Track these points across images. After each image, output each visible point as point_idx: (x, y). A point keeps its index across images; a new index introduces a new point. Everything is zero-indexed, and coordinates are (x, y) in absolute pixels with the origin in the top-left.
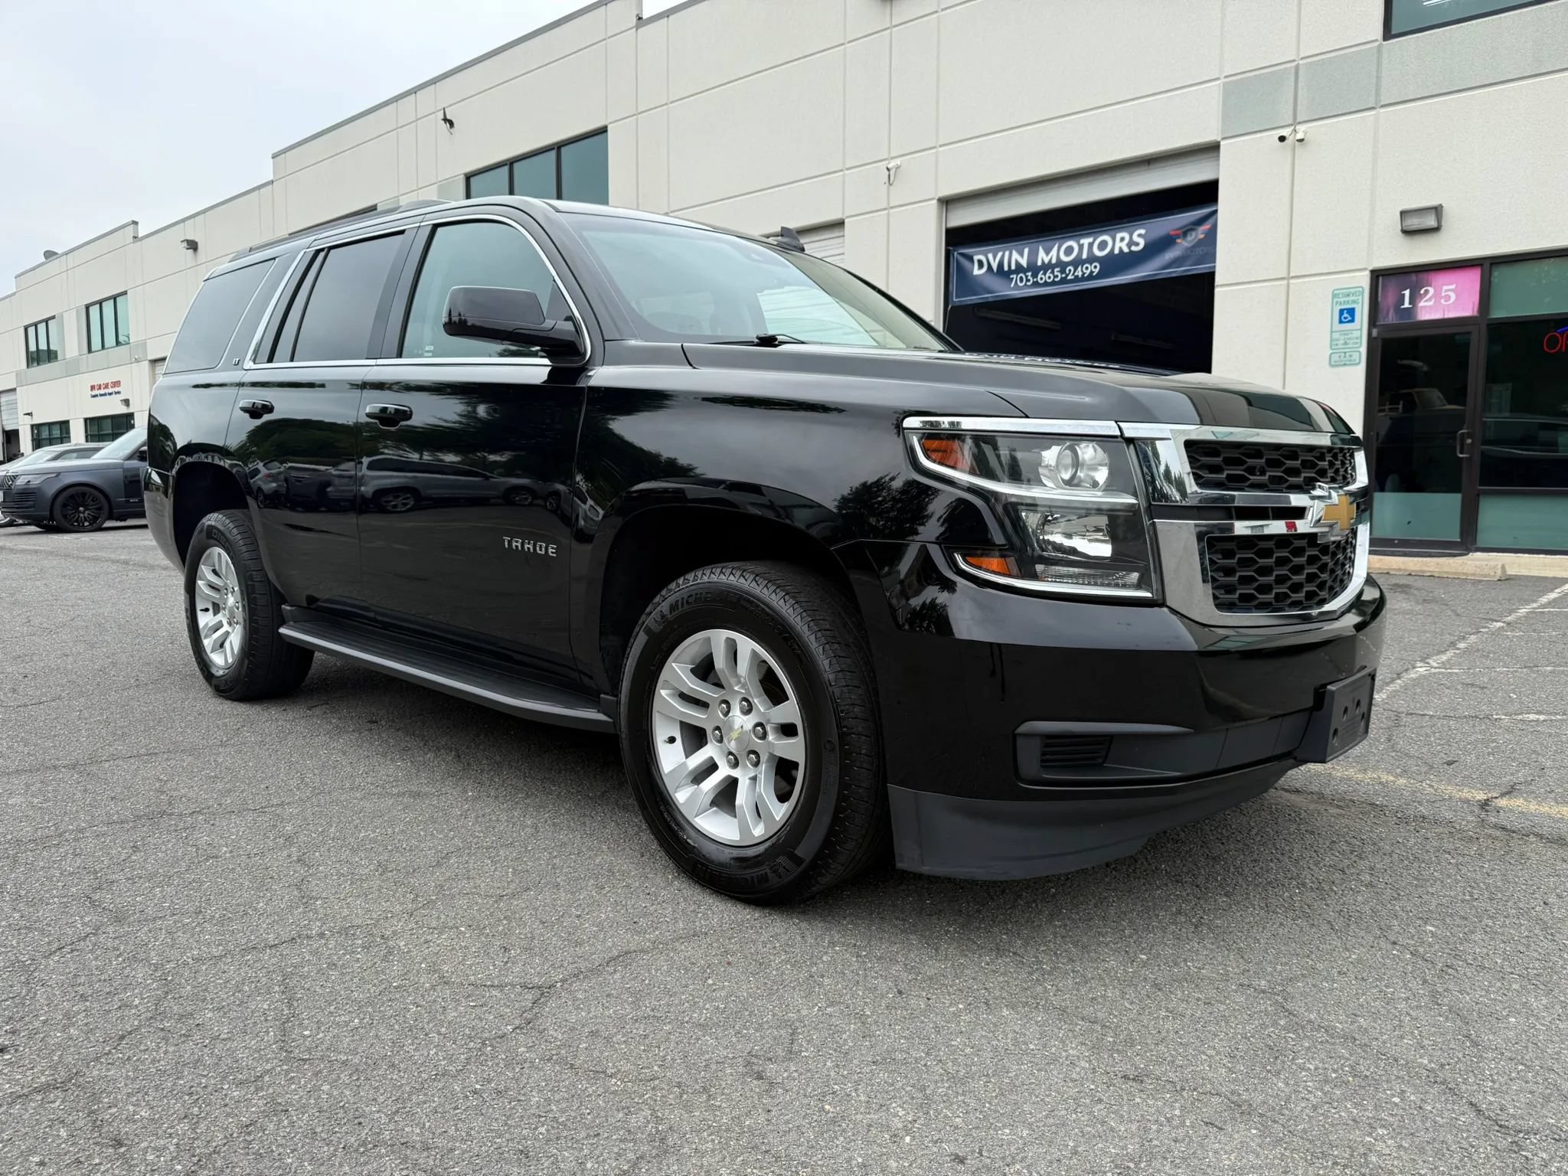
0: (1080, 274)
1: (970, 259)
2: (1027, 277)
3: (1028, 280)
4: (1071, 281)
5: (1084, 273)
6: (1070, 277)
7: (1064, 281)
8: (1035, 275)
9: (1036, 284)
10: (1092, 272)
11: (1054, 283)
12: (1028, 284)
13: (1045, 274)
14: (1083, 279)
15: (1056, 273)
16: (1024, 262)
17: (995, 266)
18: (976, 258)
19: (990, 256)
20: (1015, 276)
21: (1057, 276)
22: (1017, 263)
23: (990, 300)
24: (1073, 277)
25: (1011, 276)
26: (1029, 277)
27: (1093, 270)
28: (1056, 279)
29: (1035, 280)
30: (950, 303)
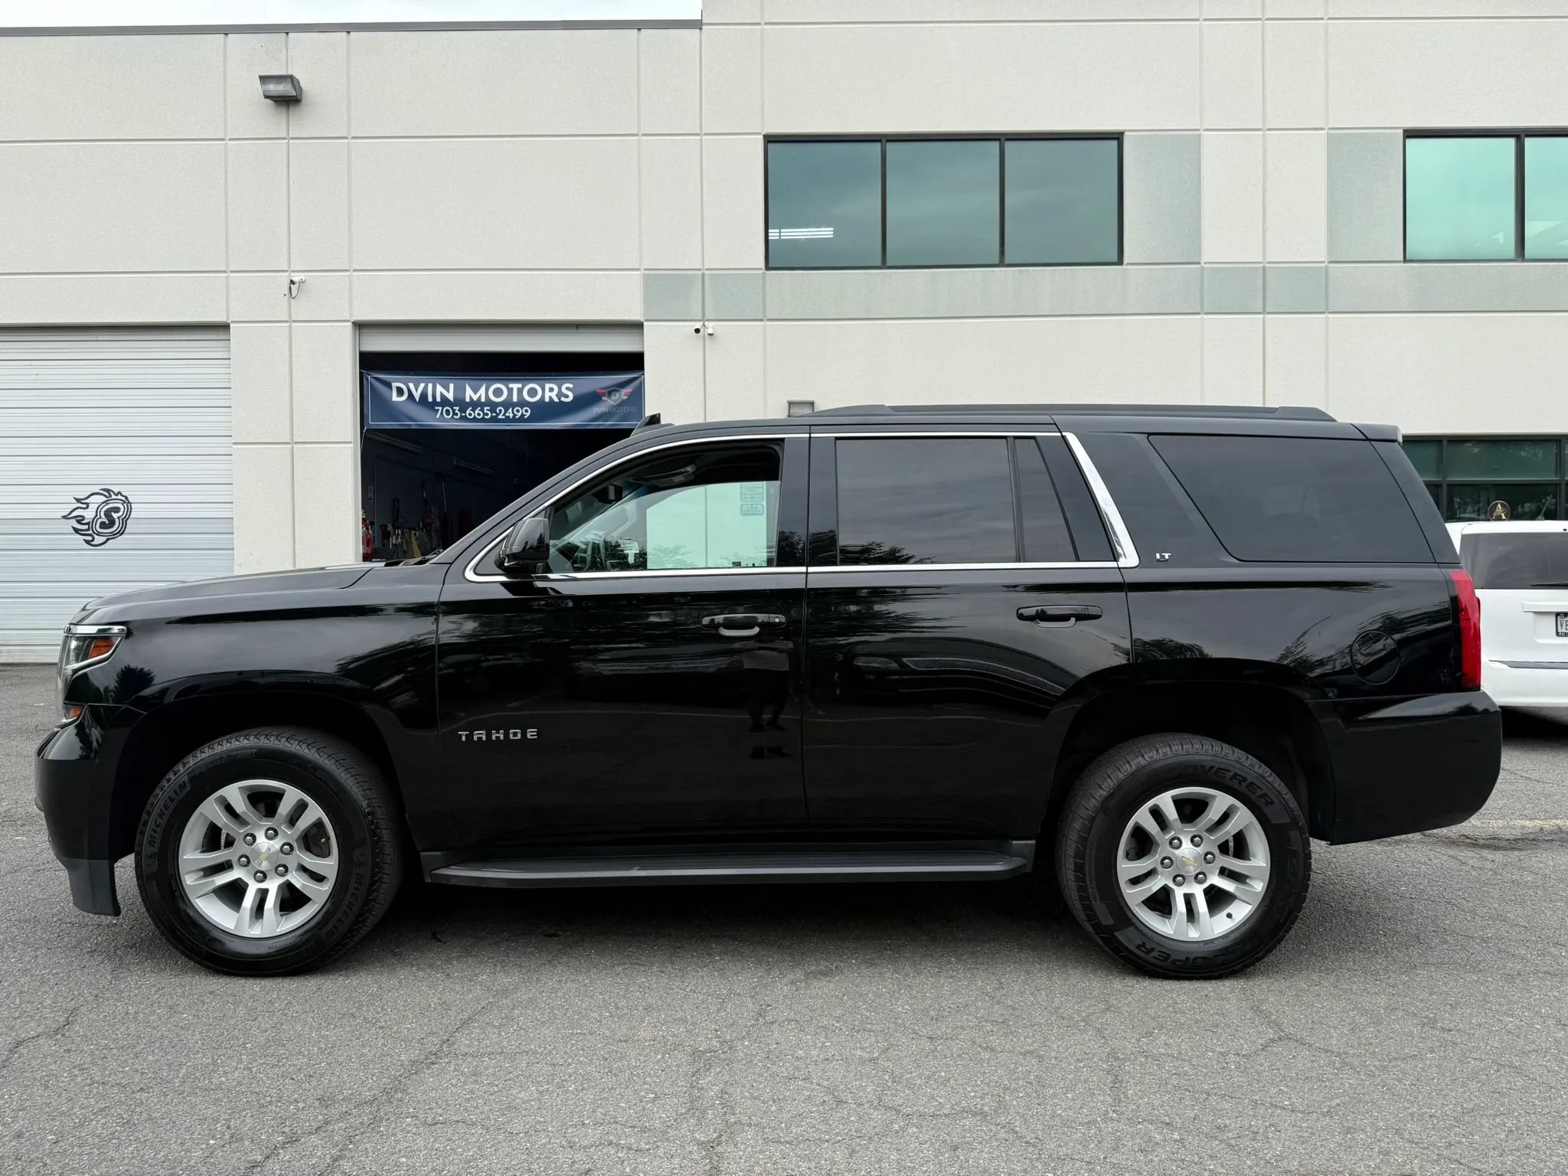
0: (511, 415)
1: (389, 385)
2: (454, 411)
3: (456, 414)
4: (502, 421)
5: (515, 415)
6: (500, 417)
7: (494, 420)
8: (462, 410)
9: (464, 419)
10: (523, 415)
11: (483, 420)
12: (455, 417)
13: (473, 410)
14: (514, 420)
15: (486, 411)
16: (450, 396)
17: (417, 396)
18: (395, 385)
19: (411, 386)
20: (440, 408)
21: (487, 414)
22: (443, 396)
23: (413, 427)
24: (504, 417)
25: (436, 408)
26: (456, 411)
27: (524, 413)
28: (486, 417)
29: (463, 414)
30: (365, 425)
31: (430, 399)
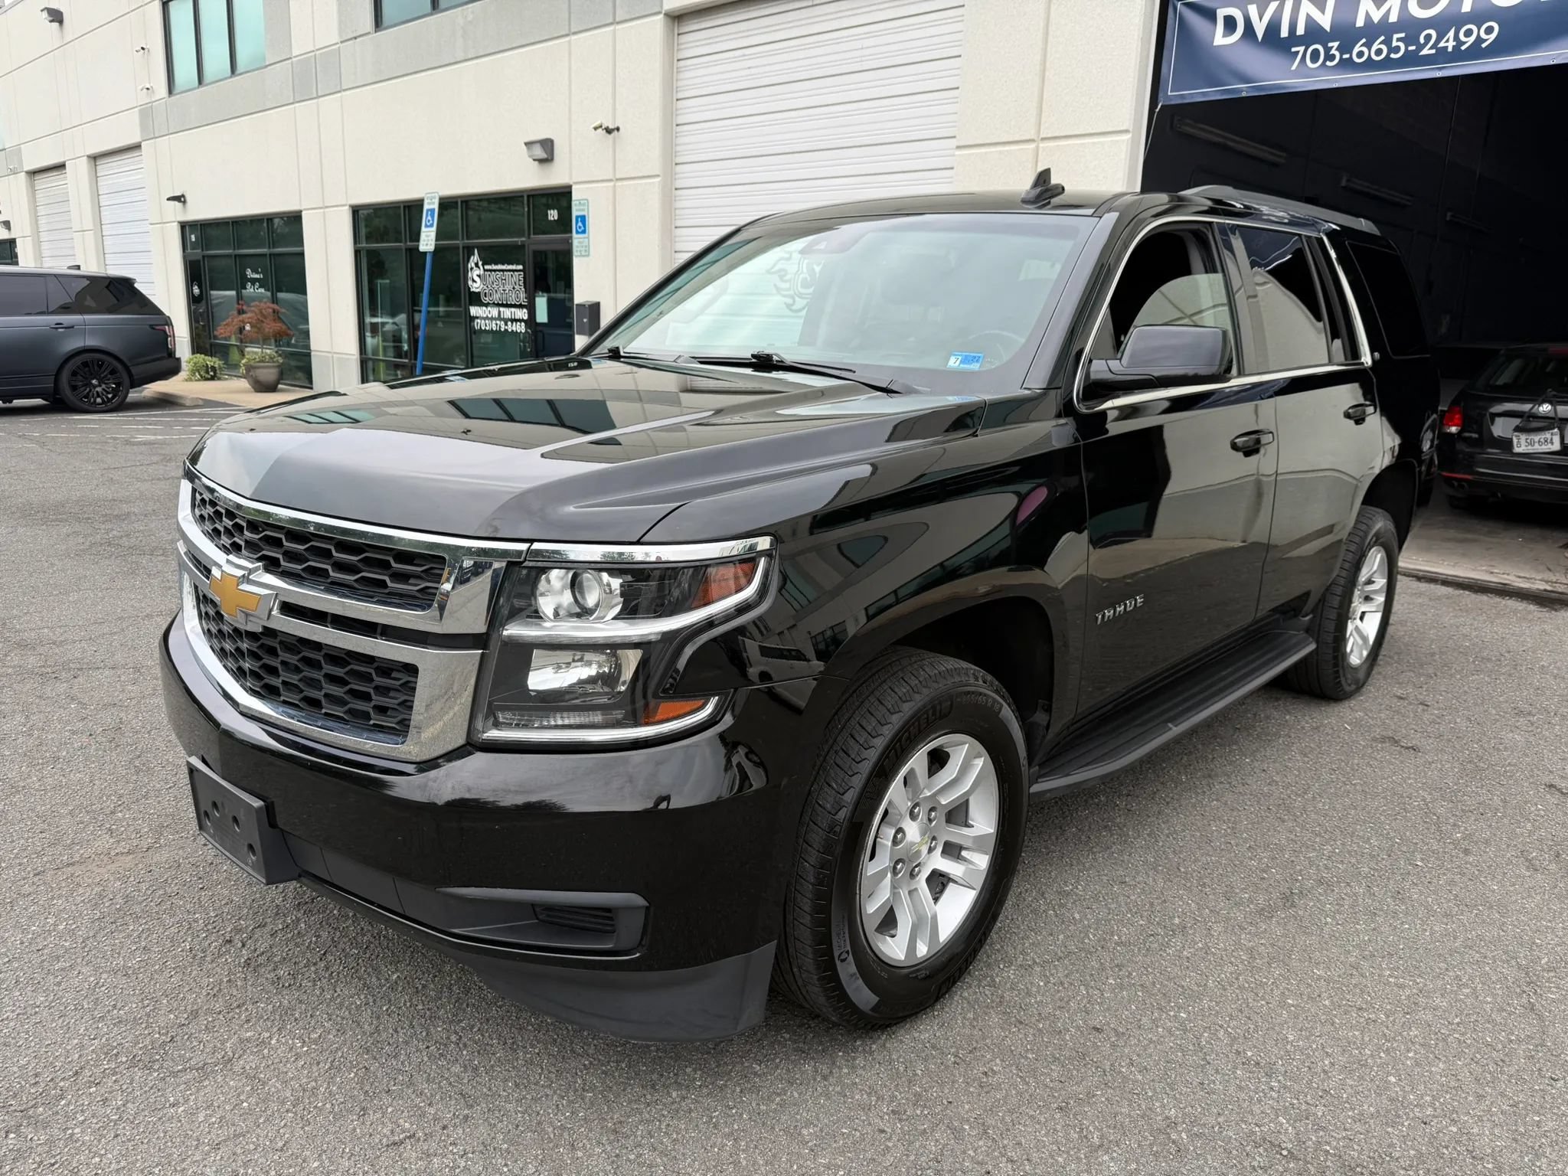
0: (1451, 45)
1: (1210, 15)
2: (1327, 50)
3: (1332, 58)
4: (1428, 60)
5: (1460, 43)
6: (1425, 52)
7: (1411, 59)
8: (1345, 48)
9: (1347, 65)
10: (1479, 40)
11: (1387, 64)
12: (1328, 63)
13: (1369, 45)
14: (1458, 55)
15: (1395, 44)
16: (1325, 21)
17: (1260, 30)
18: (1221, 13)
19: (1253, 10)
20: (1301, 49)
21: (1397, 49)
22: (1310, 21)
23: (1244, 94)
24: (1433, 51)
25: (1294, 49)
26: (1333, 51)
27: (1483, 35)
28: (1393, 56)
29: (1346, 56)
30: (1161, 95)
31: (1284, 33)
